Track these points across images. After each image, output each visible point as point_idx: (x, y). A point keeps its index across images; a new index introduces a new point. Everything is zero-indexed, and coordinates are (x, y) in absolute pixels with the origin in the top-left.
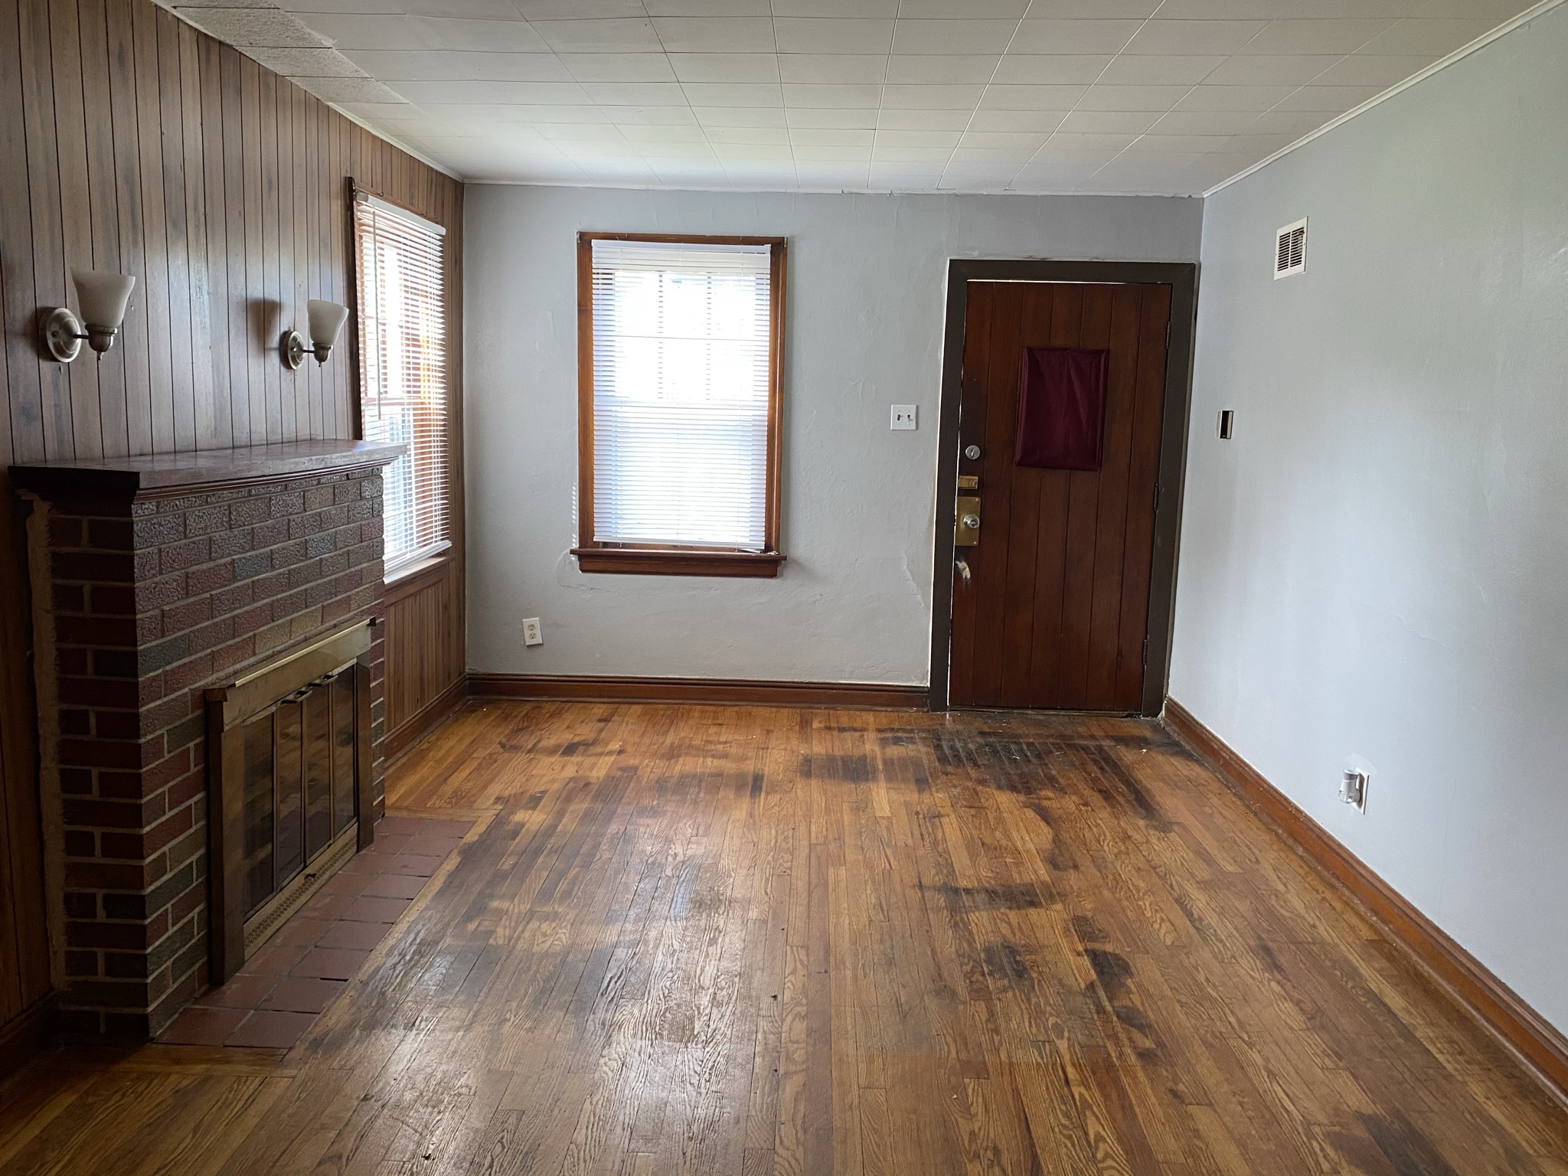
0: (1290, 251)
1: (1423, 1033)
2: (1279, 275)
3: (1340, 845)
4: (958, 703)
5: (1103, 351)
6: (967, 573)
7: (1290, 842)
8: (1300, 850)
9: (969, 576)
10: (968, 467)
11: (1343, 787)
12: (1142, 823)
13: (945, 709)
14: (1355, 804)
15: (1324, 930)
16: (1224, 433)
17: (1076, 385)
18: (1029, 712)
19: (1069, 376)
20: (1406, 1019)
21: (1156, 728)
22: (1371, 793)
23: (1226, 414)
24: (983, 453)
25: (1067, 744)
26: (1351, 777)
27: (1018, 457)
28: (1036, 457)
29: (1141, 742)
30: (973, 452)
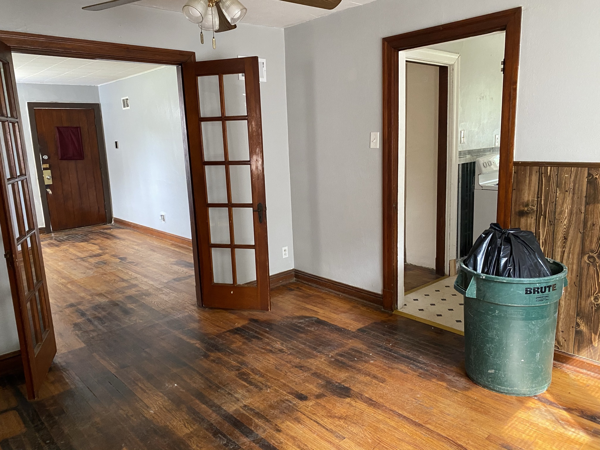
0: (125, 103)
1: (182, 251)
2: (124, 109)
3: (162, 231)
4: (55, 230)
5: (78, 127)
6: (50, 192)
7: (152, 236)
8: (154, 236)
9: (51, 193)
10: (45, 162)
11: (160, 218)
12: (118, 240)
13: (51, 232)
14: (163, 222)
15: (162, 245)
16: (117, 147)
17: (73, 137)
18: (76, 229)
19: (70, 135)
20: (178, 251)
21: (112, 225)
22: (166, 219)
23: (116, 142)
24: (49, 158)
25: (91, 232)
26: (162, 216)
27: (60, 158)
28: (64, 157)
29: (110, 228)
30: (46, 157)
